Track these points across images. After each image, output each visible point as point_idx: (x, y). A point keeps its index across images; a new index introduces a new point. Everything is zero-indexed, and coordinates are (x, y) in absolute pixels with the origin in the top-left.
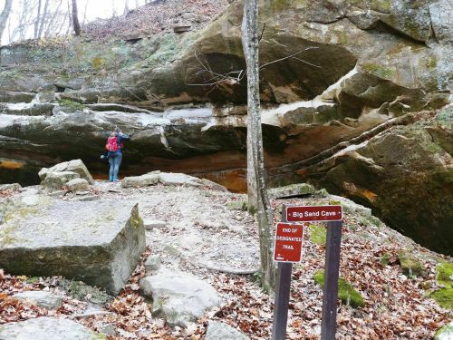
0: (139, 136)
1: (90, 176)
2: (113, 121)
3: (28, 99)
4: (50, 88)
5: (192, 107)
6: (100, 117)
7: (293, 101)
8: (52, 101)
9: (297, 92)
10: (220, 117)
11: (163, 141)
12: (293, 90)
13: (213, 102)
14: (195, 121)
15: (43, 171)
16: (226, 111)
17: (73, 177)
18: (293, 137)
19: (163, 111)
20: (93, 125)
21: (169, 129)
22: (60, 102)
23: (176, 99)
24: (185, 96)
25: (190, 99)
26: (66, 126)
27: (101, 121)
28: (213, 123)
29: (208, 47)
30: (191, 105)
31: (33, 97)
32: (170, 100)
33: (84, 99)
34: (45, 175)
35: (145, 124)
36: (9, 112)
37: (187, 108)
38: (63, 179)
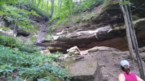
0: (90, 36)
1: (79, 50)
2: (82, 34)
3: (61, 31)
4: (65, 28)
5: (104, 26)
6: (79, 33)
7: (137, 19)
8: (67, 31)
9: (138, 16)
10: (113, 28)
11: (96, 37)
12: (137, 16)
13: (110, 24)
14: (105, 30)
15: (68, 50)
16: (114, 26)
17: (75, 51)
18: (139, 30)
19: (95, 29)
20: (77, 35)
21: (97, 33)
22: (68, 31)
23: (99, 25)
24: (101, 24)
25: (103, 24)
26: (71, 37)
27: (79, 34)
28: (111, 30)
29: (107, 9)
30: (103, 25)
31: (62, 31)
32: (97, 25)
33: (74, 29)
34: (68, 51)
35: (91, 33)
36: (57, 35)
37: (102, 27)
38: (73, 52)
